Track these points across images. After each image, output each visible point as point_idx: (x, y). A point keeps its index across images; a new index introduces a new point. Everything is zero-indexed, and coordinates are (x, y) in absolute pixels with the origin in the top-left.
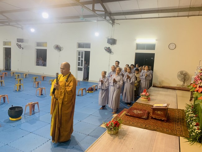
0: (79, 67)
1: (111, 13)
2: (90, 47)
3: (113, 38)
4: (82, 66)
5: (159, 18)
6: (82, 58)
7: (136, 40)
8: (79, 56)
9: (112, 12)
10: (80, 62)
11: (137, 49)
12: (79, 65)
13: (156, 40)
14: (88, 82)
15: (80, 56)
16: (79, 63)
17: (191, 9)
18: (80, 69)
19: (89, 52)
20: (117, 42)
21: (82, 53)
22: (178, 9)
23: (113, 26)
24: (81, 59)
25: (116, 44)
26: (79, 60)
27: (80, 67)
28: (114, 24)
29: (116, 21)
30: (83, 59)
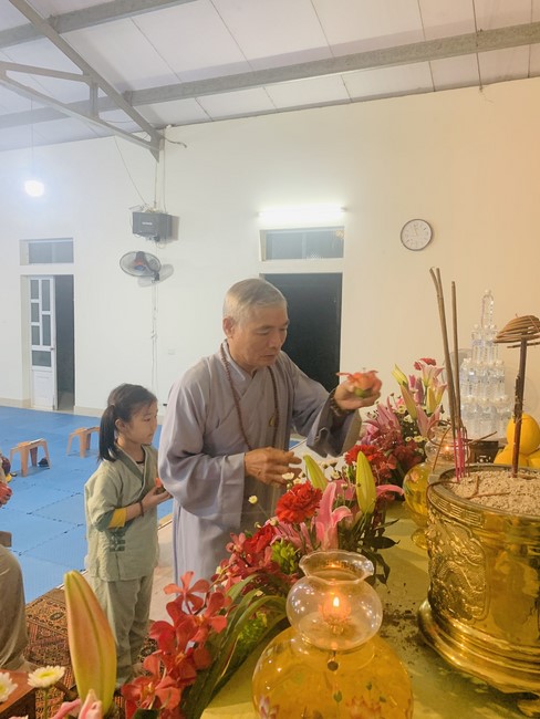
0: (36, 348)
1: (133, 92)
2: (71, 260)
3: (160, 208)
4: (47, 342)
5: (352, 101)
6: (46, 307)
7: (257, 215)
8: (34, 301)
9: (137, 88)
10: (40, 324)
11: (268, 256)
12: (35, 341)
13: (345, 209)
14: (72, 416)
15: (39, 301)
16: (35, 330)
17: (482, 39)
18: (40, 359)
19: (70, 279)
20: (182, 230)
21: (46, 283)
22: (424, 45)
23: (156, 154)
24: (42, 313)
25: (176, 238)
26: (35, 318)
27: (41, 348)
28: (163, 148)
29: (169, 133)
30: (52, 313)
